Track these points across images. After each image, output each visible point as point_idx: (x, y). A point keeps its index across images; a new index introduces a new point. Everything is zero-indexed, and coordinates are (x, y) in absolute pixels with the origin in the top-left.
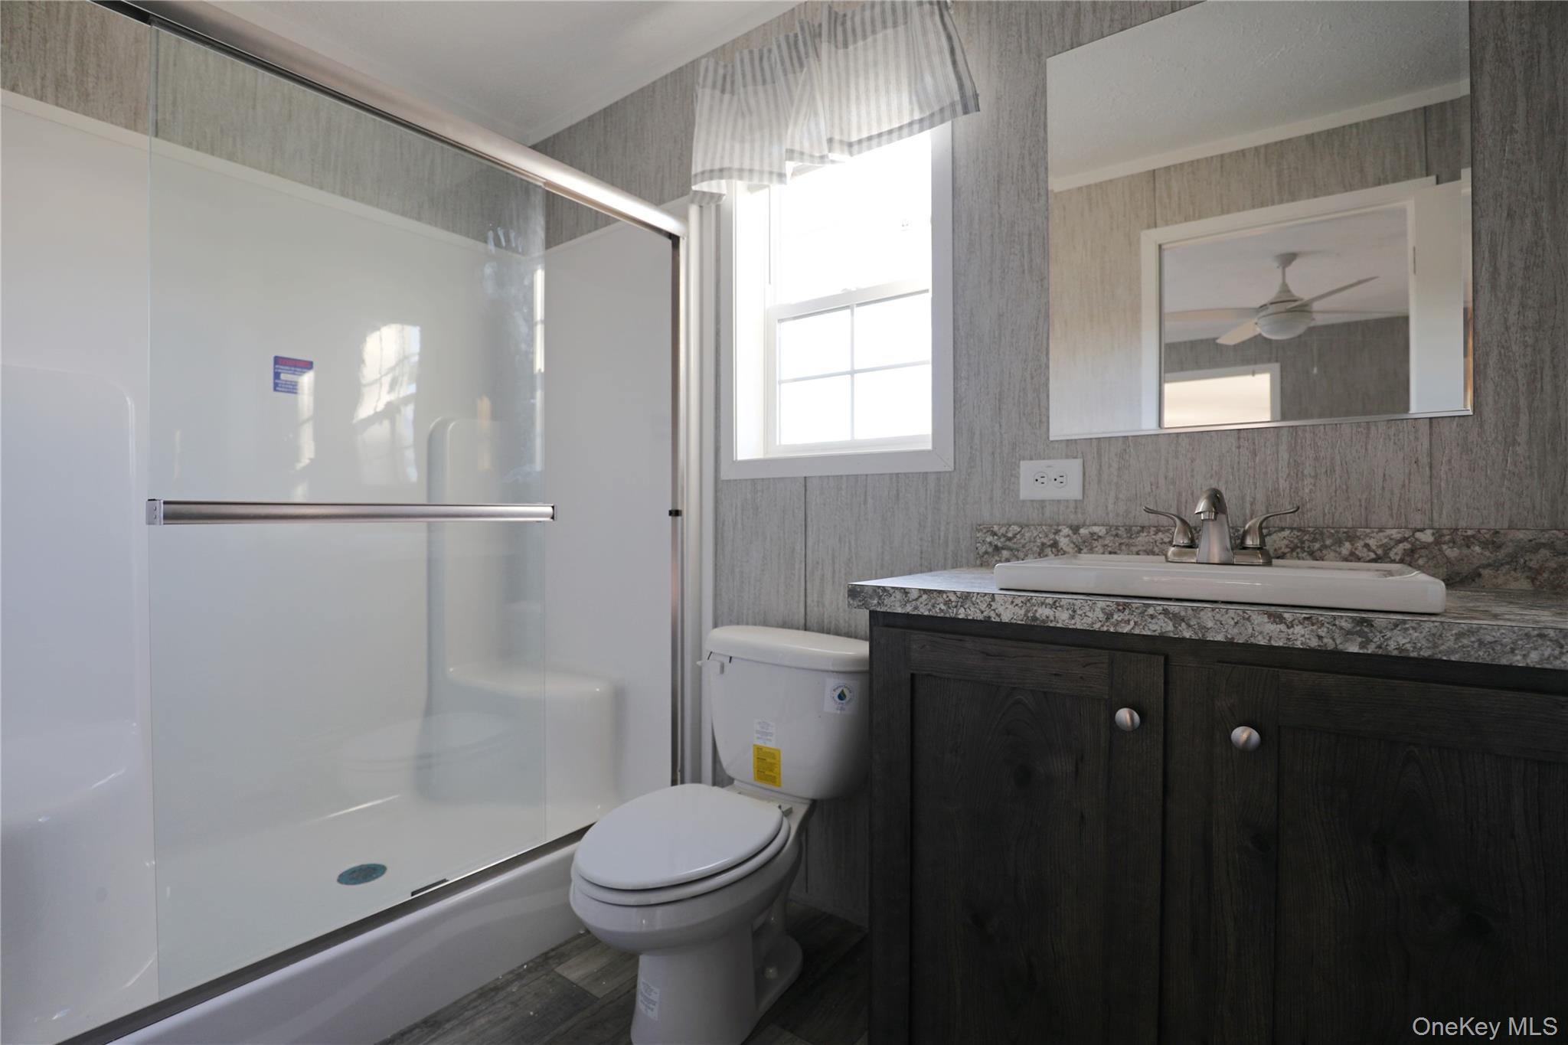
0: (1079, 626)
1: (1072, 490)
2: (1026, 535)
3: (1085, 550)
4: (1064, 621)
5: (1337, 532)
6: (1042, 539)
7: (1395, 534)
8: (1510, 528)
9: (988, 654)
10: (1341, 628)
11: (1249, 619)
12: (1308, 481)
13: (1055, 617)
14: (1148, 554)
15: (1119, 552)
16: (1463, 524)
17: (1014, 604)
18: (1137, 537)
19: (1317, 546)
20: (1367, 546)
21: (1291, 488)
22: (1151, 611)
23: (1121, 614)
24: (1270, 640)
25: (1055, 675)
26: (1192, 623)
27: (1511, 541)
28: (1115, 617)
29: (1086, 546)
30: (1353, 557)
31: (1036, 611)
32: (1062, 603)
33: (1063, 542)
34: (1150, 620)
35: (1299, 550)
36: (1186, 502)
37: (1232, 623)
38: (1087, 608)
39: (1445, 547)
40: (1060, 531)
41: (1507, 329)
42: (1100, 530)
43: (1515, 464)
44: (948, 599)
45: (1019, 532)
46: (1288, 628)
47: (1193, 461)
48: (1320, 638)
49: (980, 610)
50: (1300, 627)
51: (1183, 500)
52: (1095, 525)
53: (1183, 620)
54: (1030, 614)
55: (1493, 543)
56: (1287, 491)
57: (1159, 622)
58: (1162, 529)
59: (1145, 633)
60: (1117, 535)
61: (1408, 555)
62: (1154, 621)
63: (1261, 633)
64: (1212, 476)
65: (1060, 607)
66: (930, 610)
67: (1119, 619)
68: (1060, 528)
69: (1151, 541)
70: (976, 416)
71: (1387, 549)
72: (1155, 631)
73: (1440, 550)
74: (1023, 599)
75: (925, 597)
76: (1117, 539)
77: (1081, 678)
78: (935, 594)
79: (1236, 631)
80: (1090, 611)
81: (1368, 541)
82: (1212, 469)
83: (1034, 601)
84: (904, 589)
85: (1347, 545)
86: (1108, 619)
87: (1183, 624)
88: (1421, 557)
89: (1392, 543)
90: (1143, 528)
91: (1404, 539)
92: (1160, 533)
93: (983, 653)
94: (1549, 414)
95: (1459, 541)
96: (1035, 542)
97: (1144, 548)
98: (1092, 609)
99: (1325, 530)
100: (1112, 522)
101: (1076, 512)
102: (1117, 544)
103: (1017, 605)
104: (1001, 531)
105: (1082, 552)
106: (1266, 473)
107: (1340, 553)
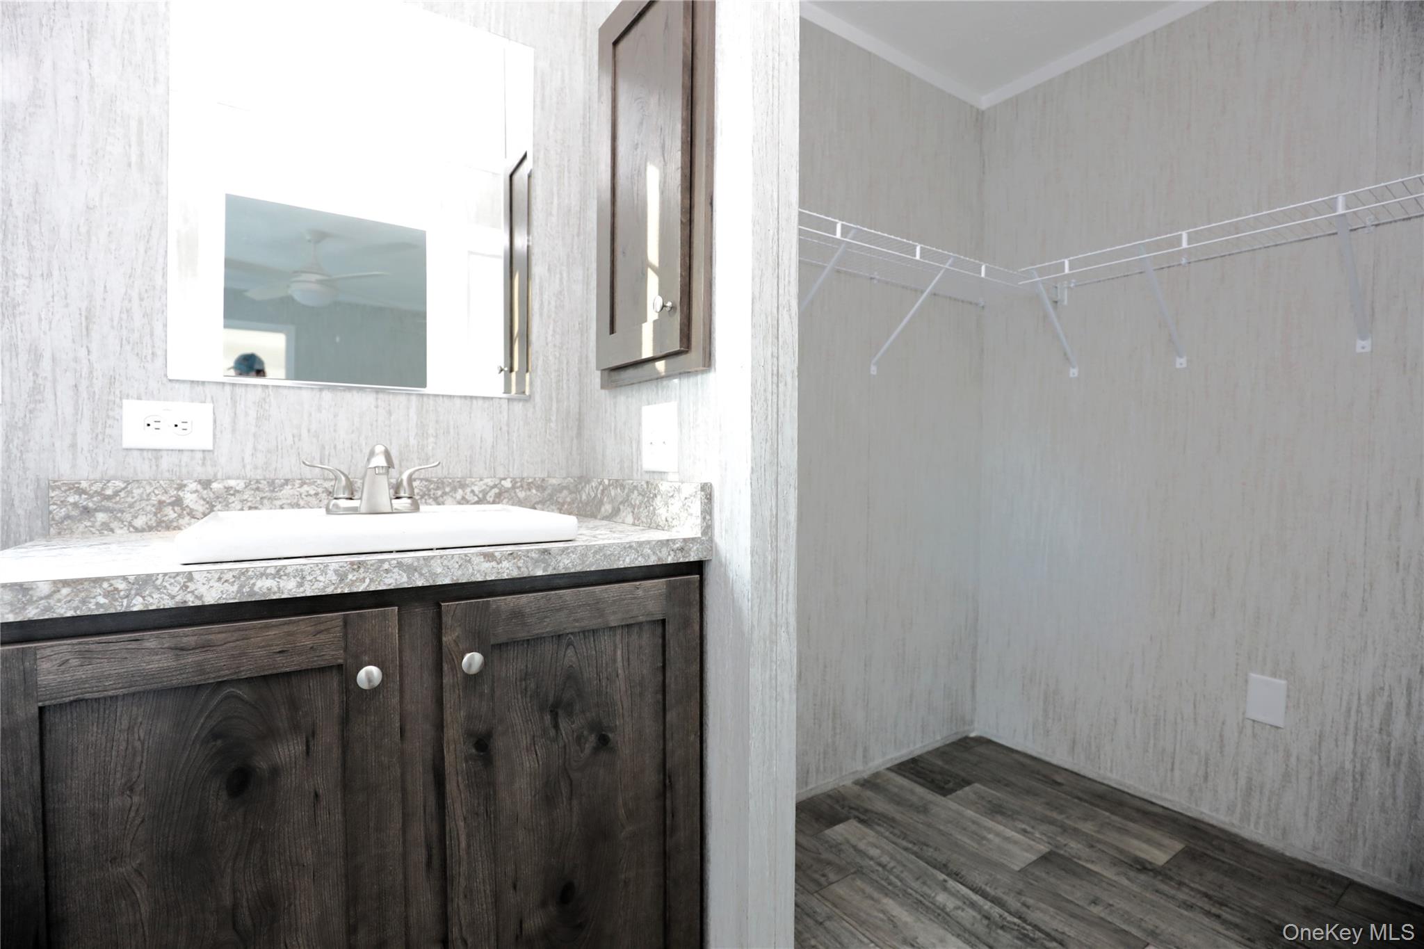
0: (308, 594)
1: (201, 438)
2: (134, 491)
3: (219, 507)
4: (291, 590)
5: (453, 481)
6: (159, 497)
7: (490, 482)
8: (548, 477)
9: (182, 649)
10: (532, 558)
11: (469, 561)
12: (431, 440)
13: (279, 588)
14: (293, 508)
15: (260, 507)
16: (525, 475)
17: (223, 580)
18: (281, 491)
19: (439, 493)
20: (473, 491)
21: (418, 446)
22: (386, 566)
23: (355, 573)
24: (485, 576)
25: (280, 652)
26: (424, 572)
27: (550, 485)
28: (350, 577)
29: (220, 502)
30: (464, 501)
31: (254, 584)
32: (287, 571)
33: (190, 499)
34: (385, 575)
35: (426, 497)
36: (329, 455)
37: (457, 566)
38: (318, 572)
39: (517, 490)
40: (185, 486)
41: (547, 344)
42: (238, 484)
43: (550, 435)
44: (112, 588)
45: (124, 489)
46: (498, 564)
47: (336, 416)
48: (519, 568)
49: (169, 595)
50: (506, 562)
51: (327, 453)
52: (229, 478)
53: (416, 570)
54: (246, 589)
55: (542, 486)
56: (416, 448)
57: (394, 575)
58: (307, 481)
59: (380, 588)
60: (258, 489)
61: (497, 497)
62: (389, 575)
63: (479, 571)
64: (353, 432)
65: (285, 575)
66: (76, 609)
67: (354, 578)
68: (185, 482)
69: (297, 493)
70: (45, 333)
71: (485, 493)
72: (390, 585)
73: (515, 492)
74: (235, 573)
75: (65, 591)
76: (257, 493)
77: (312, 648)
78: (86, 585)
79: (460, 572)
80: (322, 575)
81: (473, 488)
82: (353, 425)
83: (250, 573)
84: (21, 585)
85: (460, 491)
86: (342, 580)
87: (416, 574)
88: (505, 498)
89: (488, 489)
90: (287, 482)
91: (495, 486)
92: (305, 486)
93: (176, 649)
94: (565, 403)
95: (525, 487)
96: (148, 500)
97: (289, 502)
98: (324, 572)
99: (445, 480)
100: (250, 473)
101: (203, 464)
102: (258, 499)
103: (226, 581)
104: (94, 488)
105: (215, 509)
106: (399, 431)
107: (455, 498)
